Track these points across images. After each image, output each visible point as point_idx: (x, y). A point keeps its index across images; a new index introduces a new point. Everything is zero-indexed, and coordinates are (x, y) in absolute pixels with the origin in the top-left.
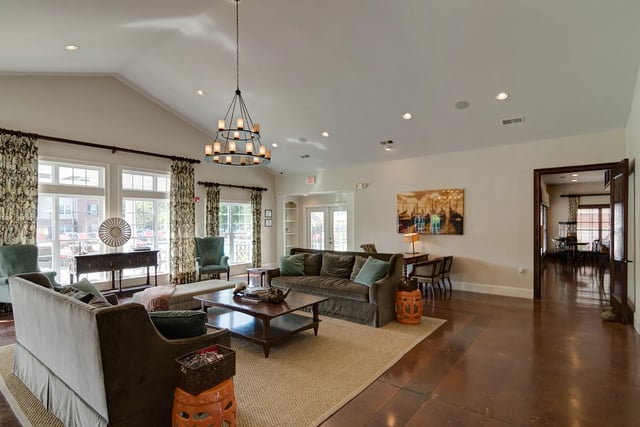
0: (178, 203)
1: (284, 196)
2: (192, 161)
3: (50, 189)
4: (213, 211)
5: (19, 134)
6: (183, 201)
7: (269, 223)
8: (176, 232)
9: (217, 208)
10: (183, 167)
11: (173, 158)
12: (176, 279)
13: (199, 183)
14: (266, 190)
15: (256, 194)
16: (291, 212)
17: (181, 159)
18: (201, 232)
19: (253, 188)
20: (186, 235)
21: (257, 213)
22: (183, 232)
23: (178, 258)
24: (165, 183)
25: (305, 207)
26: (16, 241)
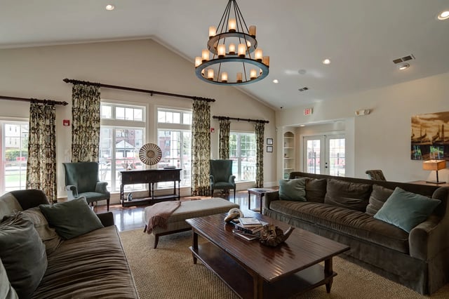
0: (197, 133)
1: (283, 127)
2: (209, 100)
4: (225, 139)
5: (88, 84)
6: (201, 130)
7: (270, 149)
8: (196, 155)
9: (228, 137)
10: (201, 105)
11: (194, 98)
12: (196, 191)
13: (214, 117)
14: (268, 122)
15: (259, 126)
16: (289, 141)
17: (200, 99)
18: (215, 155)
19: (257, 121)
20: (204, 157)
21: (260, 141)
22: (201, 155)
23: (197, 175)
24: (188, 118)
25: (301, 136)
26: (86, 159)
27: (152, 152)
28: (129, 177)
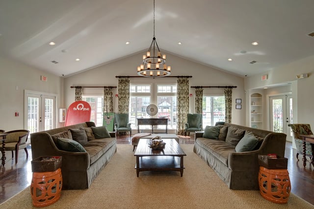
0: (180, 97)
1: (250, 90)
2: (188, 77)
3: (134, 94)
4: (199, 101)
6: (183, 96)
7: (238, 107)
8: (179, 111)
9: (202, 99)
10: (183, 80)
11: (178, 77)
12: (179, 132)
13: (191, 87)
14: (236, 87)
15: (228, 90)
17: (182, 77)
18: (192, 111)
19: (226, 87)
20: (184, 112)
21: (229, 101)
22: (182, 111)
23: (180, 123)
25: (267, 96)
27: (153, 109)
28: (141, 121)
